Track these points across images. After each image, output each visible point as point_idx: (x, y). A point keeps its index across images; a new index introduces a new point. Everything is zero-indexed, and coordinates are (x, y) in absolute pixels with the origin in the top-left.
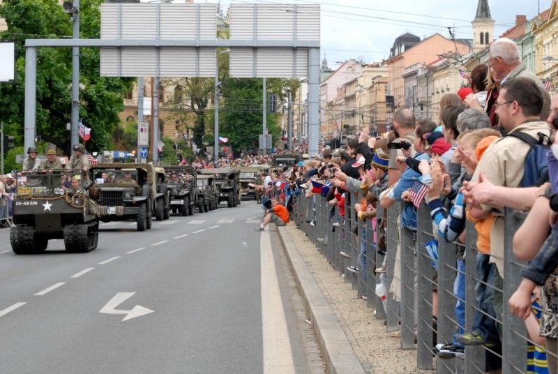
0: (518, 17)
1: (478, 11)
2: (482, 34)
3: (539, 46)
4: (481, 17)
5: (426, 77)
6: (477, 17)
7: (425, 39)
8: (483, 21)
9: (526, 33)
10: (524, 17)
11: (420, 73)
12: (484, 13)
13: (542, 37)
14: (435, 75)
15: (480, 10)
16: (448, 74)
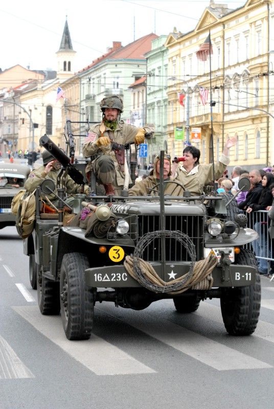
0: (115, 43)
1: (62, 43)
2: (65, 63)
3: (174, 58)
4: (64, 48)
5: (13, 99)
6: (61, 48)
7: (6, 70)
8: (66, 51)
9: (152, 49)
10: (119, 43)
11: (7, 96)
12: (67, 45)
13: (180, 50)
14: (22, 97)
15: (64, 42)
16: (35, 96)
